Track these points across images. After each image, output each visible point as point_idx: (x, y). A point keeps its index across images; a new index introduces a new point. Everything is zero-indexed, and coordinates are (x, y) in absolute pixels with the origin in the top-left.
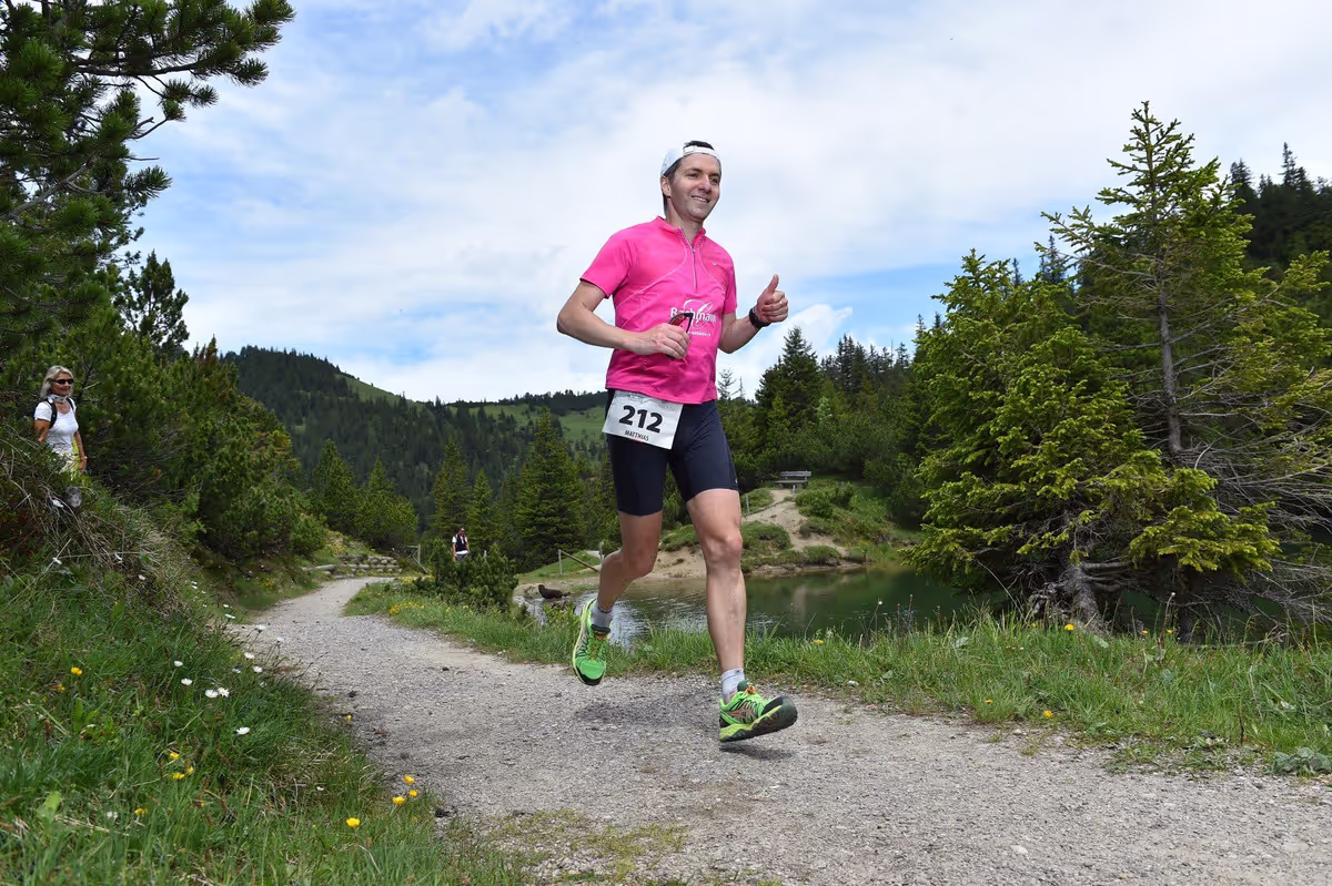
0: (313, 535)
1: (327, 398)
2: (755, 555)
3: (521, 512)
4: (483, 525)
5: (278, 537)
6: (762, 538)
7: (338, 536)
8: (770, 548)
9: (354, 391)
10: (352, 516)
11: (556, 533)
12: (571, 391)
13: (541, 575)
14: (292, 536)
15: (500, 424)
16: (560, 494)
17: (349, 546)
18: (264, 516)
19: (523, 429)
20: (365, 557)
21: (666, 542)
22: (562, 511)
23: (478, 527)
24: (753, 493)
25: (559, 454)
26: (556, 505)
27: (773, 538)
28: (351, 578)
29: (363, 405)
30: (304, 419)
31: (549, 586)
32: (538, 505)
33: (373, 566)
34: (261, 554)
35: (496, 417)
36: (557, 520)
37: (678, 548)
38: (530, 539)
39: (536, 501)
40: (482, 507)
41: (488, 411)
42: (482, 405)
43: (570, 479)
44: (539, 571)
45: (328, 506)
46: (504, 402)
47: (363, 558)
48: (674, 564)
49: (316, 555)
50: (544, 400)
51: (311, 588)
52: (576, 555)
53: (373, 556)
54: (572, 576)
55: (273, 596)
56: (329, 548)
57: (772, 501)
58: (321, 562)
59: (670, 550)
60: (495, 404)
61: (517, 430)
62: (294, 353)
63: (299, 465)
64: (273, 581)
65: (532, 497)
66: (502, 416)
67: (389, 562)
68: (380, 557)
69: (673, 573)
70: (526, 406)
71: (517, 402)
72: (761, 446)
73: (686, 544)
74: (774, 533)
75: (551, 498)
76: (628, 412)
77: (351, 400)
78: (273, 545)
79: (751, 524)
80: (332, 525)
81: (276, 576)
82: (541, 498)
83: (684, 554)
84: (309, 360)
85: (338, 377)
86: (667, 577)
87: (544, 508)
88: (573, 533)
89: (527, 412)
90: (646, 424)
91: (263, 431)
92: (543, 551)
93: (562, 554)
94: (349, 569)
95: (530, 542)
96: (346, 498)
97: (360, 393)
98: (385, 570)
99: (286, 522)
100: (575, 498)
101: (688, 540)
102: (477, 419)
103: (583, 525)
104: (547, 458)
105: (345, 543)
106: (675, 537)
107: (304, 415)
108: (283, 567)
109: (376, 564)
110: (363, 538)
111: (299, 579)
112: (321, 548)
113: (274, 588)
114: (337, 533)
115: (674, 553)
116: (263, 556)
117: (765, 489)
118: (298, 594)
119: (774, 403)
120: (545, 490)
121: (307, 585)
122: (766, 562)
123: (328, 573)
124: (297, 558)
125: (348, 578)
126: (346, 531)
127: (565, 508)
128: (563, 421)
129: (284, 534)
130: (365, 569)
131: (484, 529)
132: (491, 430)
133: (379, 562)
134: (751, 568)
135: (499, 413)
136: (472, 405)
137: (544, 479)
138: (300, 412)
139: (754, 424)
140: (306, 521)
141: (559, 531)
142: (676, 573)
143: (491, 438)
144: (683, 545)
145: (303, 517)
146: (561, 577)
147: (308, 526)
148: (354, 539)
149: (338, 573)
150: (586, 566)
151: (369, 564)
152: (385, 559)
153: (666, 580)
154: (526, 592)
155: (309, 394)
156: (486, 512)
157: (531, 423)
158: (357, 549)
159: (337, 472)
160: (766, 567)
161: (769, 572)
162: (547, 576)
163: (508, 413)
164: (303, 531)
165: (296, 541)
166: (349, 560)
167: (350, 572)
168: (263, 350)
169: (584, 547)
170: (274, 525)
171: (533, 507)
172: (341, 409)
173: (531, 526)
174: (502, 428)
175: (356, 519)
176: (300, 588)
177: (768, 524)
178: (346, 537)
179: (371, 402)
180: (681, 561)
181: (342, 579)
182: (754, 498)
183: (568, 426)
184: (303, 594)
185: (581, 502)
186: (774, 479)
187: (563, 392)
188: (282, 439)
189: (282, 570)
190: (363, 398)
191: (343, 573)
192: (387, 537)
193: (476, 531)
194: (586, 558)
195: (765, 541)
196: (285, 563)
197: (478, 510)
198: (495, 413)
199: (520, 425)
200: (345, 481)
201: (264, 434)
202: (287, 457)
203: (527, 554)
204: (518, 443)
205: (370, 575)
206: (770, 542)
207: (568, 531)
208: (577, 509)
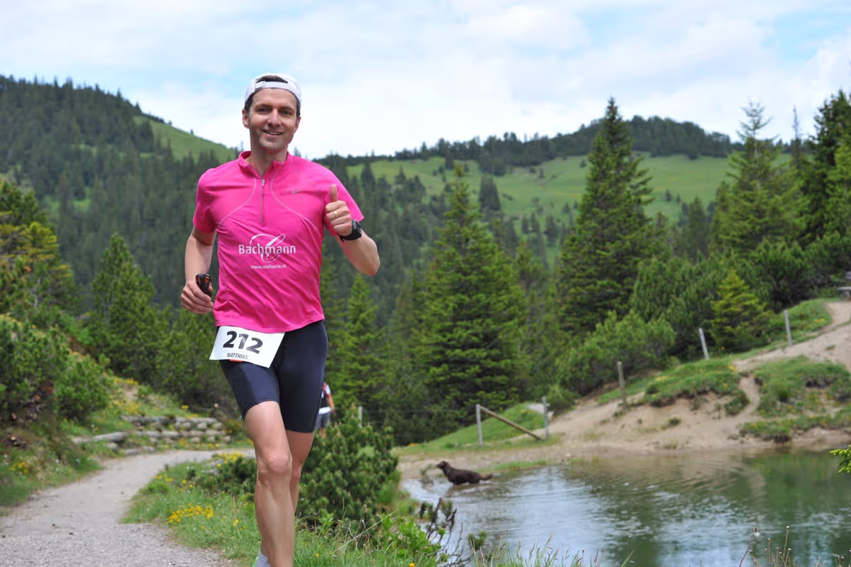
0: (90, 387)
1: (122, 155)
2: (799, 411)
3: (427, 341)
4: (363, 363)
5: (34, 394)
6: (809, 385)
7: (130, 387)
8: (823, 399)
9: (164, 142)
10: (152, 353)
11: (479, 375)
12: (513, 135)
13: (450, 446)
14: (57, 391)
15: (397, 191)
16: (484, 312)
17: (147, 402)
18: (13, 362)
19: (434, 198)
20: (172, 419)
21: (652, 391)
22: (488, 339)
23: (355, 365)
24: (796, 309)
25: (483, 245)
26: (479, 329)
27: (827, 383)
28: (150, 452)
29: (177, 164)
30: (87, 190)
31: (460, 463)
32: (450, 330)
33: (185, 433)
34: (12, 419)
35: (390, 179)
36: (481, 353)
37: (671, 401)
38: (438, 385)
39: (448, 324)
40: (359, 333)
41: (378, 171)
42: (367, 161)
43: (504, 287)
44: (448, 439)
45: (115, 340)
46: (404, 156)
47: (168, 422)
48: (664, 428)
49: (96, 417)
50: (469, 151)
51: (89, 471)
52: (510, 411)
53: (185, 417)
54: (499, 448)
55: (29, 483)
56: (115, 407)
57: (829, 320)
58: (102, 429)
59: (657, 404)
60: (390, 159)
61: (426, 201)
62: (69, 85)
63: (70, 274)
64: (29, 460)
65: (441, 318)
66: (401, 178)
67: (209, 426)
68: (194, 418)
69: (662, 443)
70: (441, 161)
71: (425, 154)
72: (816, 229)
73: (684, 394)
74: (830, 376)
75: (470, 318)
76: (231, 336)
77: (160, 158)
78: (28, 405)
79: (793, 361)
80: (119, 368)
81: (33, 452)
82: (455, 319)
83: (681, 410)
84: (94, 97)
85: (138, 121)
86: (652, 449)
87: (461, 333)
88: (507, 374)
89: (441, 171)
90: (246, 346)
91: (15, 224)
92: (460, 403)
93: (483, 413)
94: (146, 438)
95: (438, 389)
96: (143, 325)
97: (173, 147)
98: (204, 440)
99: (48, 368)
100: (510, 318)
101: (686, 388)
102: (360, 184)
103: (524, 361)
104: (464, 252)
105: (142, 397)
106: (666, 383)
107: (87, 183)
108: (45, 440)
109: (188, 430)
110: (170, 388)
111: (69, 457)
112: (104, 406)
113: (31, 471)
114: (130, 381)
115: (664, 410)
116: (13, 423)
117: (818, 301)
118: (65, 480)
119: (837, 156)
120: (461, 305)
121: (80, 465)
122: (816, 424)
123: (113, 445)
124: (65, 424)
125: (145, 452)
126: (145, 377)
127: (495, 334)
128: (503, 185)
129: (43, 390)
130: (173, 438)
131: (366, 368)
132: (383, 201)
133: (194, 426)
134: (791, 433)
135: (397, 173)
136: (351, 161)
137: (458, 288)
138: (81, 180)
139: (805, 190)
140: (79, 365)
141: (486, 372)
142: (667, 442)
143: (384, 214)
144: (679, 396)
145: (76, 358)
146: (478, 449)
147: (83, 374)
148: (155, 389)
149: (129, 446)
150: (523, 432)
151: (178, 429)
152: (202, 421)
153: (649, 454)
154: (423, 473)
155: (94, 150)
156: (367, 343)
157: (448, 189)
158: (161, 405)
159: (129, 286)
160: (817, 432)
161: (821, 441)
162: (460, 447)
163: (410, 171)
164: (74, 381)
165: (65, 398)
166: (145, 424)
167: (149, 443)
168: (23, 82)
169: (525, 396)
170: (29, 375)
171: (441, 331)
172: (144, 175)
173: (438, 364)
174: (400, 197)
175: (159, 359)
176: (70, 470)
177: (821, 360)
178: (144, 388)
179: (191, 160)
180: (675, 422)
181: (136, 454)
182: (802, 317)
183: (509, 192)
184: (73, 481)
185: (522, 323)
186: (838, 284)
187: (500, 136)
188: (43, 234)
189: (43, 445)
190: (179, 154)
191: (138, 446)
192: (207, 385)
193: (352, 371)
194: (525, 417)
195: (815, 390)
196: (48, 432)
197: (355, 339)
198: (388, 173)
199: (429, 192)
200: (140, 298)
201: (17, 228)
202: (51, 263)
203: (435, 409)
204: (427, 221)
205: (178, 448)
206: (823, 391)
207: (499, 372)
208: (514, 334)
